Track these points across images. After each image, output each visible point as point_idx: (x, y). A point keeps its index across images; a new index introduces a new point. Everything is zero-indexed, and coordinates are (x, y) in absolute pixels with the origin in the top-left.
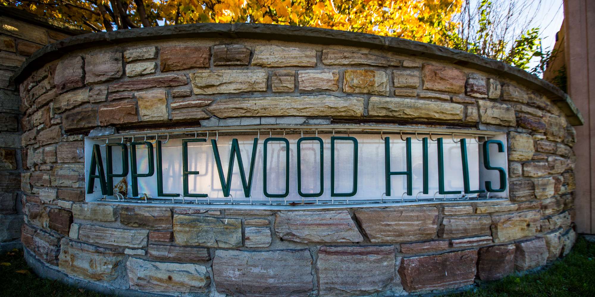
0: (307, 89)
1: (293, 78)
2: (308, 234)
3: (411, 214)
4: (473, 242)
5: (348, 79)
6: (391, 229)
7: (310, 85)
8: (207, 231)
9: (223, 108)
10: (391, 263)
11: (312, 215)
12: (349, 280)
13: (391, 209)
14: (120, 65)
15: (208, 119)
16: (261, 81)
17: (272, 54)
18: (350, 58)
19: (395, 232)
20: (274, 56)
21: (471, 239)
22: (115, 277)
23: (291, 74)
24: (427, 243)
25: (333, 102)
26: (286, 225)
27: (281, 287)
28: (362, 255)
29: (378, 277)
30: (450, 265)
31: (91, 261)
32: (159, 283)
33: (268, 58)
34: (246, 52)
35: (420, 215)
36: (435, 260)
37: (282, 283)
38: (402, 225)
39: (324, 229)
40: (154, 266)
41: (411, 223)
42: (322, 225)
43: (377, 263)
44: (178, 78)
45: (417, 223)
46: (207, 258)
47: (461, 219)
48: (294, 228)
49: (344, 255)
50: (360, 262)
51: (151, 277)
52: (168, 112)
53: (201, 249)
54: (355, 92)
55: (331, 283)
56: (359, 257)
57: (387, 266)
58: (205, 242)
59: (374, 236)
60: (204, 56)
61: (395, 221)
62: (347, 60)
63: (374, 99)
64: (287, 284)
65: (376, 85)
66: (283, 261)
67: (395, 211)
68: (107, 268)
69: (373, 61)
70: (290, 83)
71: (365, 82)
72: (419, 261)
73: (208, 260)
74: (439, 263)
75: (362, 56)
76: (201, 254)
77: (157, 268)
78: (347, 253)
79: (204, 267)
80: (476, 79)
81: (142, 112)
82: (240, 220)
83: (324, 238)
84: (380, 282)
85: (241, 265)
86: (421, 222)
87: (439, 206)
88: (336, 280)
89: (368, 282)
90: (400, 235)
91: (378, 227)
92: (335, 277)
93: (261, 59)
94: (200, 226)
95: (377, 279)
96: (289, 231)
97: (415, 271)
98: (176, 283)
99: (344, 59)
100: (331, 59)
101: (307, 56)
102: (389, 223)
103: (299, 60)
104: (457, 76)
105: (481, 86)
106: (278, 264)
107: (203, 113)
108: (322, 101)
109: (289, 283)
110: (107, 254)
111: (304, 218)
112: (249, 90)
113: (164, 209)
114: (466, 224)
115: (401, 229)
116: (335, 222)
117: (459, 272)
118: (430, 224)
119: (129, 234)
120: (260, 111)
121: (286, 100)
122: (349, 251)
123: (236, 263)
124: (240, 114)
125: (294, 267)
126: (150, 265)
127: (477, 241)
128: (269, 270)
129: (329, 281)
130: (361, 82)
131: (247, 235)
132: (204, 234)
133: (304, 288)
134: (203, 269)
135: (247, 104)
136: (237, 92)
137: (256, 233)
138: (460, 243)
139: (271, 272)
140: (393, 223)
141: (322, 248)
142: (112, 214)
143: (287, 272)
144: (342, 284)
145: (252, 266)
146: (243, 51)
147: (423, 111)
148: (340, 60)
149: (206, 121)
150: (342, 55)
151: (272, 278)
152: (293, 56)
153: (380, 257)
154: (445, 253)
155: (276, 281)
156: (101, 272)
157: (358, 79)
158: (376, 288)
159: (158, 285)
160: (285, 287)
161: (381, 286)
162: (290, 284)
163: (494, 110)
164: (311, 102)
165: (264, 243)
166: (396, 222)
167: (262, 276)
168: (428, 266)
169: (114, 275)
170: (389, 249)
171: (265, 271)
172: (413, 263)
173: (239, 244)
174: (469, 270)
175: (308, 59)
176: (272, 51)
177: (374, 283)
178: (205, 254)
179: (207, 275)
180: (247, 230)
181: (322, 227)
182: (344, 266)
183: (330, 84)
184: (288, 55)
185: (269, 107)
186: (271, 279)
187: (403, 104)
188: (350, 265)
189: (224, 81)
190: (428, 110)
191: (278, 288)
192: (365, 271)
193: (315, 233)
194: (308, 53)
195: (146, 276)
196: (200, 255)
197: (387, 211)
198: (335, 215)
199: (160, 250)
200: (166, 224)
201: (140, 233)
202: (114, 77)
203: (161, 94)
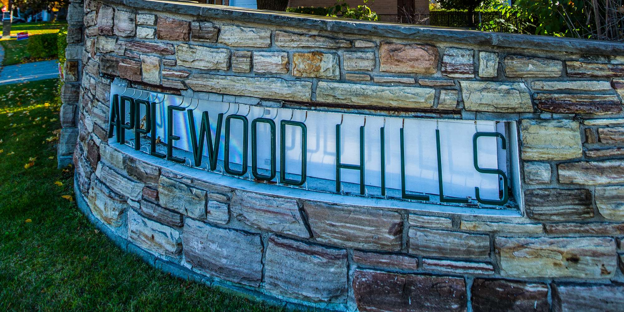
0: (259, 72)
1: (249, 59)
2: (255, 219)
3: (362, 217)
4: (457, 267)
5: (296, 62)
6: (337, 231)
7: (262, 68)
8: (179, 198)
9: (195, 83)
10: (339, 270)
11: (262, 199)
12: (292, 279)
13: (340, 207)
14: (134, 25)
15: (186, 90)
16: (222, 61)
17: (233, 34)
18: (298, 41)
19: (342, 234)
20: (234, 37)
21: (454, 263)
22: (120, 224)
23: (247, 56)
24: (387, 256)
25: (279, 88)
26: (239, 205)
27: (233, 270)
28: (307, 254)
29: (322, 284)
30: (415, 291)
31: (105, 204)
32: (145, 240)
33: (229, 39)
34: (214, 31)
35: (373, 220)
36: (394, 279)
37: (234, 266)
38: (349, 228)
39: (271, 216)
40: (143, 221)
41: (361, 227)
42: (269, 212)
43: (321, 266)
44: (167, 49)
45: (370, 228)
46: (180, 224)
47: (435, 233)
48: (245, 210)
49: (289, 250)
50: (304, 262)
51: (140, 232)
52: (160, 78)
53: (176, 214)
54: (302, 76)
55: (275, 278)
56: (303, 255)
57: (335, 273)
58: (177, 208)
59: (319, 235)
60: (184, 32)
61: (340, 223)
62: (295, 43)
63: (322, 84)
64: (238, 269)
65: (322, 70)
66: (236, 243)
67: (343, 210)
68: (115, 214)
69: (321, 44)
70: (246, 65)
71: (311, 67)
72: (373, 276)
73: (180, 226)
74: (400, 286)
75: (310, 39)
76: (174, 219)
77: (145, 224)
78: (292, 247)
79: (178, 233)
80: (453, 56)
81: (145, 74)
82: (205, 192)
83: (270, 227)
84: (324, 290)
85: (202, 238)
86: (373, 228)
87: (403, 212)
88: (280, 276)
89: (310, 287)
90: (349, 240)
91: (322, 225)
92: (280, 272)
93: (224, 39)
94: (175, 191)
95: (321, 286)
96: (241, 213)
97: (365, 288)
98: (156, 243)
99: (292, 42)
100: (281, 42)
101: (261, 38)
102: (334, 223)
103: (254, 42)
104: (421, 56)
105: (460, 64)
106: (232, 244)
107: (182, 85)
108: (270, 85)
109: (240, 267)
110: (116, 200)
111: (254, 201)
112: (214, 68)
113: (154, 167)
114: (442, 241)
115: (349, 233)
116: (282, 211)
117: (429, 304)
118: (385, 232)
119: (130, 185)
120: (222, 90)
121: (242, 82)
122: (295, 246)
123: (200, 235)
124: (208, 90)
125: (246, 252)
126: (141, 220)
127: (464, 268)
128: (223, 249)
129: (273, 275)
130: (307, 67)
131: (209, 209)
132: (177, 200)
133: (253, 277)
134: (176, 234)
135: (211, 83)
136: (206, 68)
137: (216, 208)
138: (436, 265)
139: (225, 252)
140: (339, 224)
141: (272, 237)
142: (122, 162)
143: (239, 256)
144: (285, 282)
145: (210, 241)
146: (211, 31)
147: (374, 100)
148: (289, 43)
149: (185, 91)
150: (290, 39)
151: (225, 258)
152: (250, 37)
153: (325, 260)
154: (411, 274)
155: (229, 263)
156: (110, 217)
157: (304, 63)
158: (320, 296)
159: (144, 241)
160: (236, 271)
161: (326, 296)
162: (241, 269)
163: (483, 93)
164: (261, 86)
165: (221, 220)
166: (342, 224)
167: (217, 254)
168: (384, 285)
169: (119, 222)
170: (336, 254)
171: (220, 250)
172: (364, 278)
173: (202, 216)
174: (445, 305)
175: (262, 41)
176: (232, 32)
177: (317, 290)
178: (177, 219)
179: (179, 242)
180: (210, 203)
181: (269, 214)
182: (289, 262)
183: (278, 68)
184: (246, 36)
185: (228, 87)
186: (224, 260)
187: (351, 91)
188: (294, 262)
189: (196, 58)
190: (381, 98)
191: (230, 271)
192: (309, 273)
193: (262, 219)
194: (263, 34)
195: (137, 230)
196: (174, 221)
197: (334, 209)
198: (283, 203)
199: (149, 207)
200: (154, 183)
201: (138, 186)
202: (130, 35)
203: (156, 60)
